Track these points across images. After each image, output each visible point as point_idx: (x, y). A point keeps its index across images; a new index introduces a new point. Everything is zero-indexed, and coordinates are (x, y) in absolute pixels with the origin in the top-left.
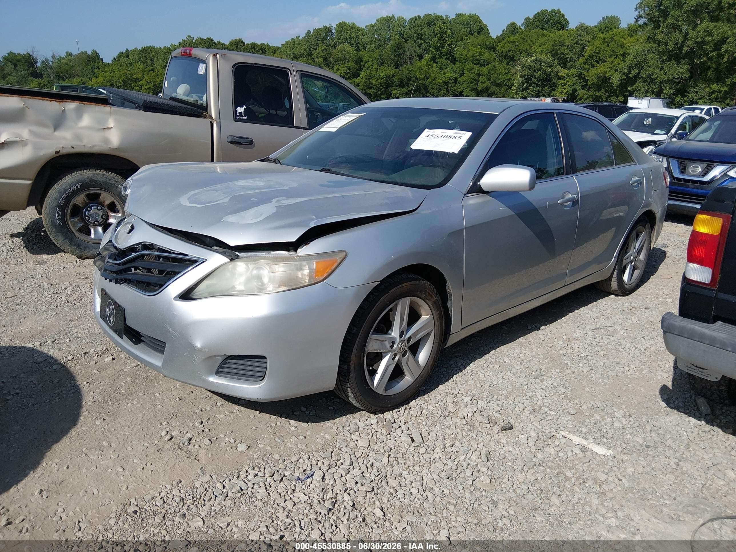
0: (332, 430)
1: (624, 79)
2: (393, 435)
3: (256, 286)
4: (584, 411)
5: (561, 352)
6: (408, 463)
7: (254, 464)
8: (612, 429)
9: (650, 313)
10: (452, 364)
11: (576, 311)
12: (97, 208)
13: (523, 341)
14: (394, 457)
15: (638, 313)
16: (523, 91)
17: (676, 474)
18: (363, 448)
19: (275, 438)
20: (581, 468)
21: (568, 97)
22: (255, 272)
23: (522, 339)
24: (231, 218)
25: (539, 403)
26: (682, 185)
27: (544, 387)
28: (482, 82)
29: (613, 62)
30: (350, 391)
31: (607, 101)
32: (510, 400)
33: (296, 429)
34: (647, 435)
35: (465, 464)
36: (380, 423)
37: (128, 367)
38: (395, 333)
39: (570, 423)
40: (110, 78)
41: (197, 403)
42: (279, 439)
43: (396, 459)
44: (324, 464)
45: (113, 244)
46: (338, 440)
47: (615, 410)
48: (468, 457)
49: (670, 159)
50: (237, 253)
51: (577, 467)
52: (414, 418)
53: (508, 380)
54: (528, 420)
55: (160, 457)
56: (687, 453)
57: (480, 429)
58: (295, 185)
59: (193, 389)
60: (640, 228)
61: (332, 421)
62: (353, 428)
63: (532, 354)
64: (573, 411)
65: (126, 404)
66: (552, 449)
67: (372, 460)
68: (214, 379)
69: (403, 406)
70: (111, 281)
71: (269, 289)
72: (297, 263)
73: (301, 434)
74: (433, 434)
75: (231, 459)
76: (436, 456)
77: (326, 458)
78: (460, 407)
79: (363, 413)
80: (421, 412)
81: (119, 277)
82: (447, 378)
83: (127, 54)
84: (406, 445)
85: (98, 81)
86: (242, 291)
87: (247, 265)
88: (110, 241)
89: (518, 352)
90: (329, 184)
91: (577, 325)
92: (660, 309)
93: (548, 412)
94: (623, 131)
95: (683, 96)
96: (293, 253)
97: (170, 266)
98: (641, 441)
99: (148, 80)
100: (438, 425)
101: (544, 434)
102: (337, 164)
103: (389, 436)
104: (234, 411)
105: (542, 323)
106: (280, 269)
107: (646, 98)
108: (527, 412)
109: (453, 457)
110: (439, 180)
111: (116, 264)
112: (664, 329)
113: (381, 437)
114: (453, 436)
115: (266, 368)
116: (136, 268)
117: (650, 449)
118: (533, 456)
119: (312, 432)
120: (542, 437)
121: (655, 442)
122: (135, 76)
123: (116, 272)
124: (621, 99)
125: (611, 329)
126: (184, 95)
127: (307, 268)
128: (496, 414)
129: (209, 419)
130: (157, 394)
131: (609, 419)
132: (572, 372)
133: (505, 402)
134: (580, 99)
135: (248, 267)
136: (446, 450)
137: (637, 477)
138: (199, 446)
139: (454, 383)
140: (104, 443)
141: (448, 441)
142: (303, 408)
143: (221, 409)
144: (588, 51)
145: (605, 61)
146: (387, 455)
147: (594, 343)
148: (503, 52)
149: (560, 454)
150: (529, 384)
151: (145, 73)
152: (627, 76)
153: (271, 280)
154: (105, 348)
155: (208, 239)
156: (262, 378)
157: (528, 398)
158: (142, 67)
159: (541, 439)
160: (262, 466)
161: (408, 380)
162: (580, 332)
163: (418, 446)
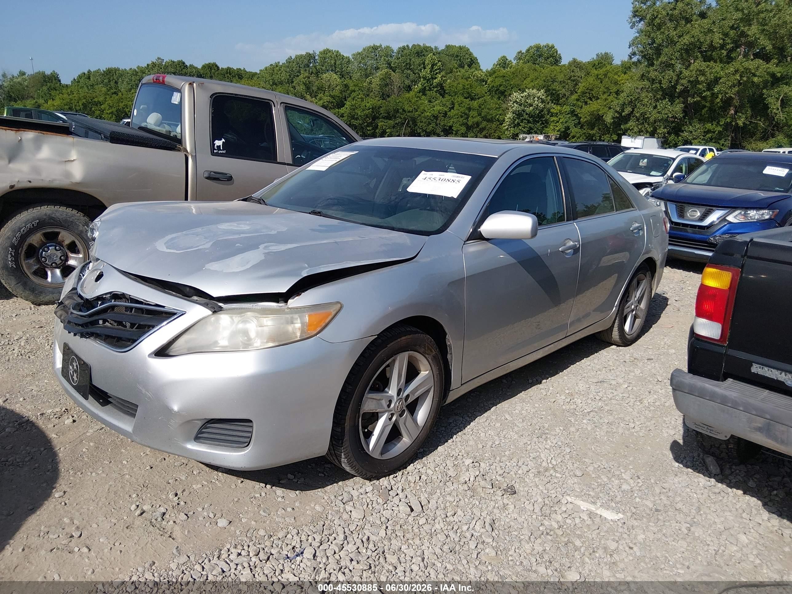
0: (323, 501)
1: (617, 117)
2: (390, 504)
3: (242, 342)
4: (591, 473)
5: (564, 407)
6: (407, 536)
7: (237, 541)
8: (620, 492)
9: (653, 364)
10: (451, 423)
11: (577, 363)
12: (55, 248)
13: (524, 396)
14: (392, 530)
15: (640, 364)
16: (514, 127)
17: (688, 540)
18: (358, 520)
19: (260, 511)
20: (590, 536)
21: (560, 135)
22: (241, 326)
23: (522, 395)
24: (214, 266)
25: (544, 464)
26: (681, 230)
27: (548, 447)
28: (472, 117)
29: (606, 99)
30: (343, 456)
31: (600, 140)
32: (514, 462)
33: (283, 500)
34: (657, 498)
35: (468, 535)
36: (375, 491)
37: (91, 431)
38: (392, 391)
39: (576, 486)
40: (68, 101)
41: (171, 472)
42: (264, 511)
43: (394, 531)
44: (315, 540)
45: (77, 293)
46: (330, 512)
47: (622, 471)
48: (471, 527)
49: (668, 203)
50: (221, 304)
51: (585, 535)
52: (412, 485)
53: (510, 440)
54: (533, 484)
55: (130, 535)
56: (698, 518)
57: (482, 495)
58: (284, 229)
59: (166, 455)
60: (641, 276)
61: (322, 489)
62: (346, 497)
63: (535, 410)
64: (579, 473)
65: (89, 474)
66: (560, 516)
67: (368, 534)
68: (193, 446)
69: (400, 470)
70: (75, 335)
71: (255, 345)
72: (288, 316)
73: (289, 505)
74: (433, 502)
75: (210, 537)
76: (437, 526)
77: (317, 532)
78: (461, 471)
79: (358, 479)
80: (420, 477)
81: (85, 330)
82: (446, 438)
83: (87, 76)
84: (404, 515)
85: (55, 104)
86: (226, 347)
87: (231, 318)
88: (74, 289)
89: (520, 408)
90: (322, 228)
91: (579, 378)
92: (662, 360)
93: (554, 475)
94: (619, 172)
95: (678, 135)
96: (282, 304)
97: (144, 320)
98: (651, 505)
99: (111, 105)
100: (438, 491)
101: (550, 499)
102: (328, 206)
103: (385, 505)
104: (213, 481)
105: (543, 376)
106: (269, 322)
107: (640, 137)
108: (531, 475)
109: (455, 528)
110: (437, 226)
111: (81, 316)
112: (674, 387)
113: (378, 507)
114: (454, 503)
115: (251, 432)
116: (105, 321)
117: (660, 513)
118: (540, 524)
119: (300, 503)
120: (548, 503)
121: (665, 506)
122: (96, 100)
123: (82, 325)
124: (615, 137)
125: (614, 382)
126: (155, 125)
127: (299, 321)
128: (499, 478)
129: (184, 490)
130: (125, 462)
131: (617, 481)
132: (576, 429)
133: (508, 464)
134: (573, 137)
135: (233, 320)
136: (447, 519)
137: (648, 544)
138: (174, 522)
139: (454, 443)
140: (65, 519)
141: (450, 509)
142: (290, 476)
143: (198, 478)
144: (581, 87)
145: (598, 98)
146: (384, 527)
147: (598, 398)
148: (493, 86)
149: (569, 521)
150: (533, 444)
151: (107, 97)
152: (620, 114)
153: (258, 335)
154: (64, 409)
155: (188, 289)
156: (247, 444)
157: (532, 460)
158: (104, 89)
159: (547, 504)
160: (246, 544)
161: (406, 441)
162: (582, 386)
163: (417, 516)
